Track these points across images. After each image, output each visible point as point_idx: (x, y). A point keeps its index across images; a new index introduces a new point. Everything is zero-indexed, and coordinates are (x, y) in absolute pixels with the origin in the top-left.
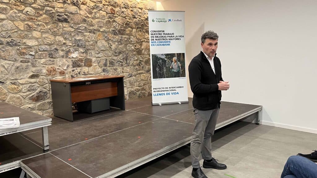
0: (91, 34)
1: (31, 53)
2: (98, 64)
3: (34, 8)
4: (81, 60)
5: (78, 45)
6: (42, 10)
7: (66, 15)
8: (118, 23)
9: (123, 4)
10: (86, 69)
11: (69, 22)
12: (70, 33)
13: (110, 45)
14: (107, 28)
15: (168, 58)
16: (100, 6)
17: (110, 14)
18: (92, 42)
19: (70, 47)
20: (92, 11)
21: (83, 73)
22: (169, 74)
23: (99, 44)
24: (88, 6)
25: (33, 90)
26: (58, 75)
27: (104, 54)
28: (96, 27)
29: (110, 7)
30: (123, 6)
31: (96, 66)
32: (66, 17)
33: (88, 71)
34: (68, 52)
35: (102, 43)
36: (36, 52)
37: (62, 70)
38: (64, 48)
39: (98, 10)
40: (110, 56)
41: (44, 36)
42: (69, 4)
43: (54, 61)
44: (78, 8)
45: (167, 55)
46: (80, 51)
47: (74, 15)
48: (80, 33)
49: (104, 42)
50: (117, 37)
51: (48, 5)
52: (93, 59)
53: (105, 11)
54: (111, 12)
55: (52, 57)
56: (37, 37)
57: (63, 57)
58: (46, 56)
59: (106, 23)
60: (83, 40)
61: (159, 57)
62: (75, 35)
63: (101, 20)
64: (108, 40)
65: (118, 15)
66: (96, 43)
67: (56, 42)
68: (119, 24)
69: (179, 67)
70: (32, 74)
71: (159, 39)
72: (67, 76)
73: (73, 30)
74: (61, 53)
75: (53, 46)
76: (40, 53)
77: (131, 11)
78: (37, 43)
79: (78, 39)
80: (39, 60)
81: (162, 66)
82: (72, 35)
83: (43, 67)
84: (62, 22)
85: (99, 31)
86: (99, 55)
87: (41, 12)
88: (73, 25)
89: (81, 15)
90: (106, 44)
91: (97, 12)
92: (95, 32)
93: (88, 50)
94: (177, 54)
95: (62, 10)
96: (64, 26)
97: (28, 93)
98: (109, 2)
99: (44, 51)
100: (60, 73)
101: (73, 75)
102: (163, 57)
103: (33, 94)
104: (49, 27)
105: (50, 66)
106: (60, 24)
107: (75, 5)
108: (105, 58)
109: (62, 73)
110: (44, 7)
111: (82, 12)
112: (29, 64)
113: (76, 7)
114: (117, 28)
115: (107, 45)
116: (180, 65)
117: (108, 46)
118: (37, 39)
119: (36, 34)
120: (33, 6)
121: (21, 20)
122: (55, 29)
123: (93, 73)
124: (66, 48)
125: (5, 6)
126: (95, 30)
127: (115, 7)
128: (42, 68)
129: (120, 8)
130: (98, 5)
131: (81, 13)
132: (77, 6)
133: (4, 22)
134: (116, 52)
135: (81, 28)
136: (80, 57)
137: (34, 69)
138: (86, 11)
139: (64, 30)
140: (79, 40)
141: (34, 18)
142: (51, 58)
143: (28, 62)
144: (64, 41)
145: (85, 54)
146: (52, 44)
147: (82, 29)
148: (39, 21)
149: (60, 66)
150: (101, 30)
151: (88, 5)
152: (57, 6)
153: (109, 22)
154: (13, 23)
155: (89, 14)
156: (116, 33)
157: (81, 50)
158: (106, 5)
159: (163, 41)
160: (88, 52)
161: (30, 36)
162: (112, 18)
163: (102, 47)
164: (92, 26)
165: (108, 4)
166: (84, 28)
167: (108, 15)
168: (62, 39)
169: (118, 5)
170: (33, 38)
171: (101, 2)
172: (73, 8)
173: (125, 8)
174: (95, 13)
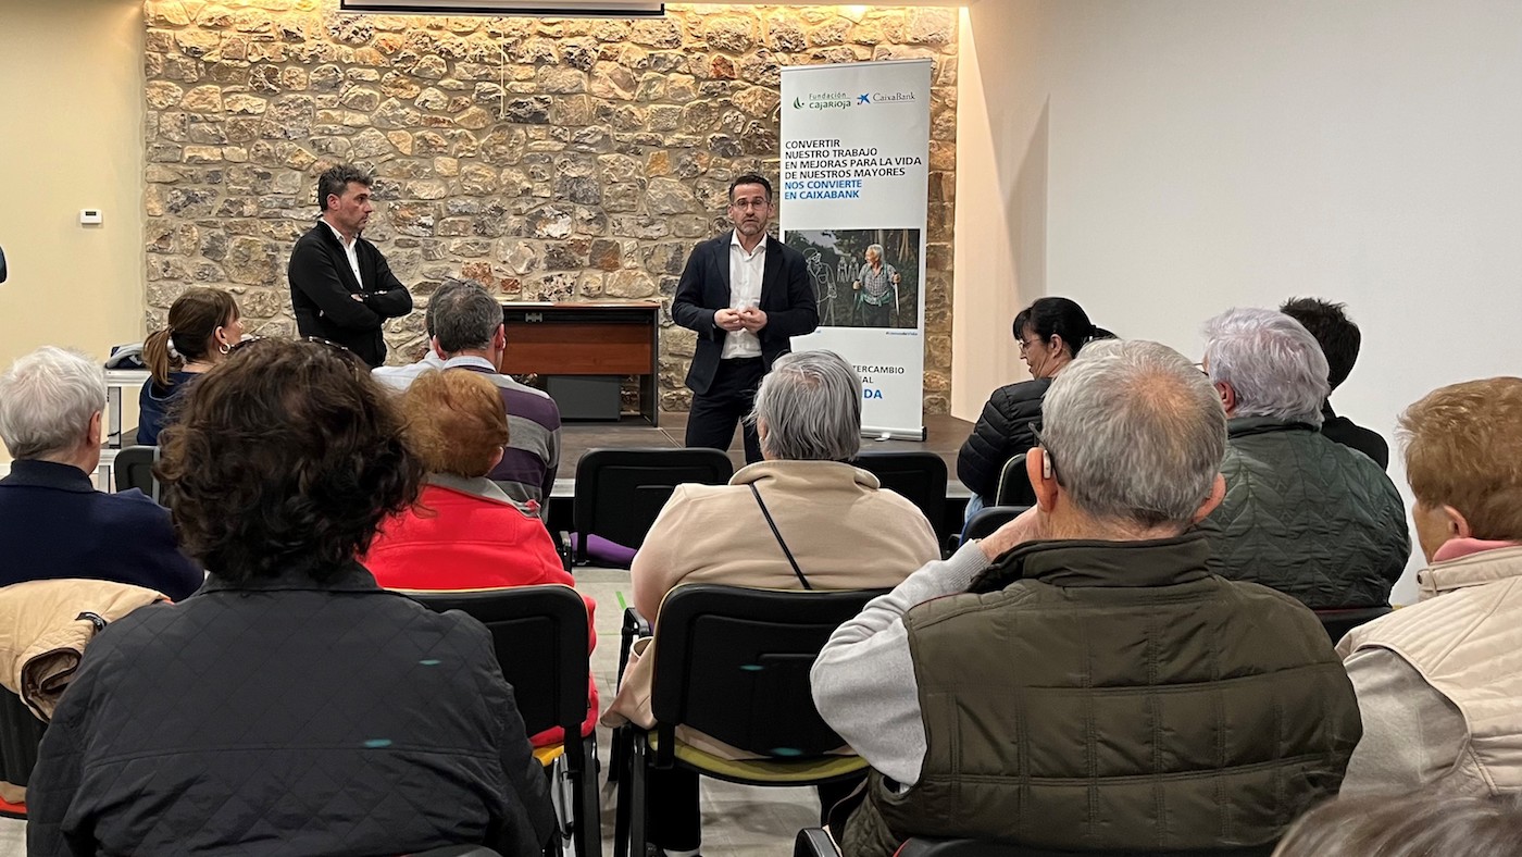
0: (624, 158)
1: (424, 220)
2: (645, 261)
3: (444, 89)
4: (580, 247)
5: (571, 195)
6: (469, 92)
7: (542, 101)
8: (744, 112)
9: (773, 37)
10: (594, 278)
11: (547, 122)
12: (548, 157)
13: (699, 194)
14: (692, 133)
15: (849, 248)
16: (671, 57)
17: (711, 79)
18: (624, 186)
19: (543, 201)
20: (638, 79)
21: (583, 292)
22: (847, 311)
23: (653, 191)
24: (622, 64)
26: (498, 289)
27: (673, 229)
28: (645, 133)
29: (710, 59)
30: (777, 45)
31: (636, 268)
32: (539, 106)
33: (599, 283)
34: (537, 218)
35: (667, 188)
36: (439, 218)
37: (511, 273)
38: (524, 207)
39: (663, 73)
40: (698, 233)
41: (465, 169)
42: (554, 65)
43: (489, 244)
44: (585, 76)
45: (843, 235)
46: (578, 217)
47: (567, 98)
48: (582, 156)
49: (673, 183)
50: (734, 165)
51: (487, 75)
52: (626, 245)
53: (691, 73)
54: (717, 72)
55: (484, 234)
56: (446, 172)
57: (518, 233)
58: (466, 230)
59: (691, 114)
60: (594, 177)
61: (810, 243)
62: (563, 165)
63: (669, 106)
64: (692, 177)
65: (746, 80)
66: (643, 187)
67: (502, 186)
68: (749, 116)
69: (889, 285)
70: (422, 280)
71: (815, 174)
72: (526, 295)
73: (560, 146)
74: (513, 222)
75: (489, 198)
76: (449, 219)
77: (816, 57)
78: (442, 191)
79: (573, 175)
80: (445, 242)
81: (823, 279)
82: (556, 162)
83: (455, 261)
84: (527, 123)
85: (658, 144)
86: (652, 231)
87: (464, 100)
88: (560, 130)
89: (591, 94)
90: (682, 191)
91: (654, 79)
92: (641, 148)
93: (611, 212)
94: (886, 231)
95: (528, 86)
96: (531, 136)
97: (404, 335)
98: (710, 39)
99: (461, 213)
100: (504, 283)
101: (546, 294)
102: (829, 243)
103: (418, 341)
104: (483, 141)
105: (473, 262)
106: (520, 131)
107: (575, 66)
108: (678, 241)
109: (510, 285)
110: (474, 82)
111: (596, 87)
112: (418, 251)
113: (579, 72)
114: (739, 129)
115: (686, 196)
116: (894, 277)
117: (692, 197)
118: (444, 178)
119: (444, 164)
120: (441, 83)
121: (408, 128)
122: (503, 147)
123: (619, 292)
124: (532, 206)
125: (367, 92)
126: (640, 142)
127: (735, 52)
128: (451, 266)
129: (760, 55)
130: (662, 55)
131: (594, 90)
132: (582, 68)
133: (364, 135)
134: (725, 222)
135: (587, 140)
136: (576, 237)
137: (427, 267)
138: (614, 80)
139: (529, 150)
140: (579, 179)
141: (441, 118)
142: (479, 235)
143: (416, 245)
144: (527, 185)
145: (594, 225)
146: (489, 194)
147: (591, 142)
148: (457, 126)
149: (505, 262)
150: (668, 142)
151: (620, 61)
152: (515, 76)
153: (706, 109)
154: (384, 137)
155: (624, 89)
156: (733, 148)
157: (584, 212)
158: (697, 50)
159: (832, 180)
160: (611, 220)
161: (427, 170)
162: (720, 95)
163: (664, 201)
164: (634, 128)
165: (706, 45)
166: (599, 138)
167: (702, 85)
168: (522, 176)
169: (750, 45)
170: (433, 175)
171: (675, 43)
172: (567, 77)
173: (785, 50)
174: (649, 84)
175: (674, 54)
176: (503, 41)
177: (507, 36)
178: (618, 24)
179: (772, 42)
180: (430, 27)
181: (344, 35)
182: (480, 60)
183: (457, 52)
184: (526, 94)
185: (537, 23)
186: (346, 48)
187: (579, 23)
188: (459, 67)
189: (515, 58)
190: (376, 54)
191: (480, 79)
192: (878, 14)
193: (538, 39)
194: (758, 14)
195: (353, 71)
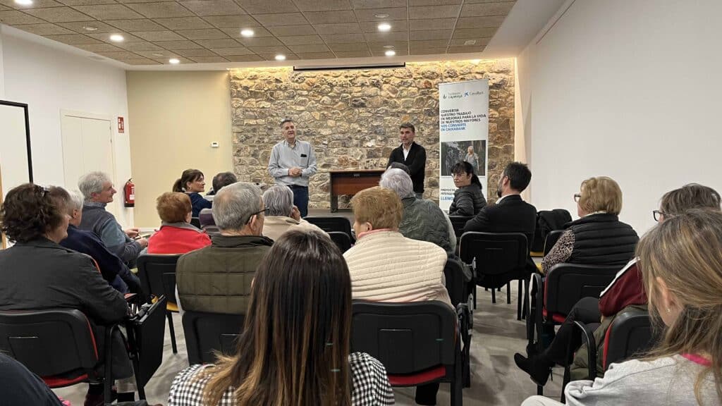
0: (393, 118)
1: (324, 142)
3: (330, 97)
4: (378, 150)
5: (375, 131)
6: (338, 97)
7: (364, 99)
8: (435, 100)
11: (366, 107)
12: (366, 119)
14: (417, 108)
15: (462, 147)
17: (424, 89)
18: (394, 128)
19: (365, 134)
20: (398, 90)
21: (380, 166)
25: (324, 179)
26: (351, 165)
28: (401, 109)
29: (423, 81)
30: (447, 75)
32: (363, 101)
34: (363, 140)
36: (330, 141)
37: (355, 160)
38: (359, 137)
39: (406, 87)
41: (338, 124)
42: (368, 86)
43: (347, 150)
44: (379, 89)
45: (460, 143)
46: (377, 139)
47: (373, 98)
48: (379, 118)
51: (345, 91)
53: (416, 87)
54: (426, 86)
55: (345, 147)
56: (332, 125)
57: (357, 146)
58: (339, 145)
59: (417, 102)
60: (383, 125)
62: (372, 121)
63: (409, 99)
65: (436, 88)
67: (351, 130)
68: (438, 101)
69: (475, 160)
70: (324, 163)
71: (451, 122)
72: (360, 167)
73: (370, 115)
74: (355, 142)
75: (346, 134)
76: (333, 142)
77: (462, 79)
78: (331, 132)
79: (375, 125)
80: (332, 150)
81: (454, 159)
82: (369, 120)
83: (335, 156)
84: (359, 107)
85: (405, 113)
87: (337, 100)
88: (370, 109)
89: (381, 96)
91: (403, 89)
92: (399, 115)
93: (389, 137)
94: (474, 141)
95: (359, 94)
96: (360, 111)
97: (319, 182)
98: (423, 74)
99: (337, 140)
100: (353, 163)
101: (367, 167)
103: (324, 183)
104: (344, 114)
105: (342, 156)
106: (357, 110)
107: (375, 86)
109: (355, 164)
110: (340, 94)
111: (383, 93)
112: (323, 153)
113: (376, 88)
114: (434, 106)
116: (477, 158)
118: (331, 128)
119: (331, 123)
120: (329, 94)
121: (318, 110)
122: (351, 116)
124: (361, 136)
125: (304, 99)
126: (399, 112)
127: (432, 79)
128: (334, 158)
129: (441, 79)
130: (406, 81)
132: (378, 87)
133: (303, 114)
136: (377, 147)
137: (326, 158)
138: (390, 91)
140: (377, 126)
141: (329, 107)
142: (343, 147)
143: (322, 151)
144: (359, 129)
145: (383, 142)
146: (346, 132)
147: (381, 113)
148: (335, 109)
149: (353, 156)
150: (409, 112)
151: (391, 84)
152: (354, 91)
153: (422, 99)
154: (310, 114)
155: (392, 93)
156: (432, 113)
157: (379, 138)
158: (418, 78)
159: (456, 124)
161: (325, 125)
162: (427, 94)
164: (397, 107)
165: (422, 76)
166: (384, 111)
167: (421, 91)
168: (357, 126)
169: (438, 76)
170: (327, 127)
171: (411, 76)
172: (373, 90)
173: (450, 76)
174: (402, 91)
175: (410, 80)
176: (349, 79)
177: (351, 77)
178: (390, 71)
179: (445, 74)
180: (325, 75)
181: (296, 79)
182: (342, 86)
183: (334, 83)
184: (358, 97)
185: (362, 72)
186: (296, 84)
187: (376, 71)
188: (335, 88)
189: (354, 84)
190: (307, 85)
191: (342, 92)
192: (484, 62)
193: (361, 77)
194: (440, 64)
195: (299, 92)
